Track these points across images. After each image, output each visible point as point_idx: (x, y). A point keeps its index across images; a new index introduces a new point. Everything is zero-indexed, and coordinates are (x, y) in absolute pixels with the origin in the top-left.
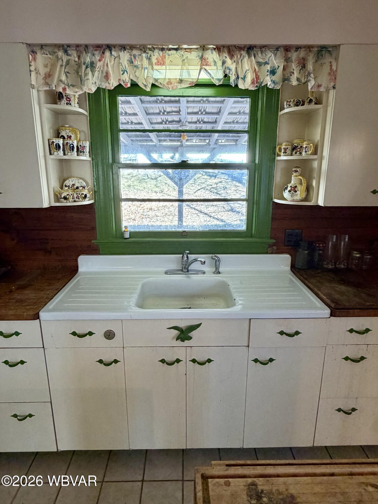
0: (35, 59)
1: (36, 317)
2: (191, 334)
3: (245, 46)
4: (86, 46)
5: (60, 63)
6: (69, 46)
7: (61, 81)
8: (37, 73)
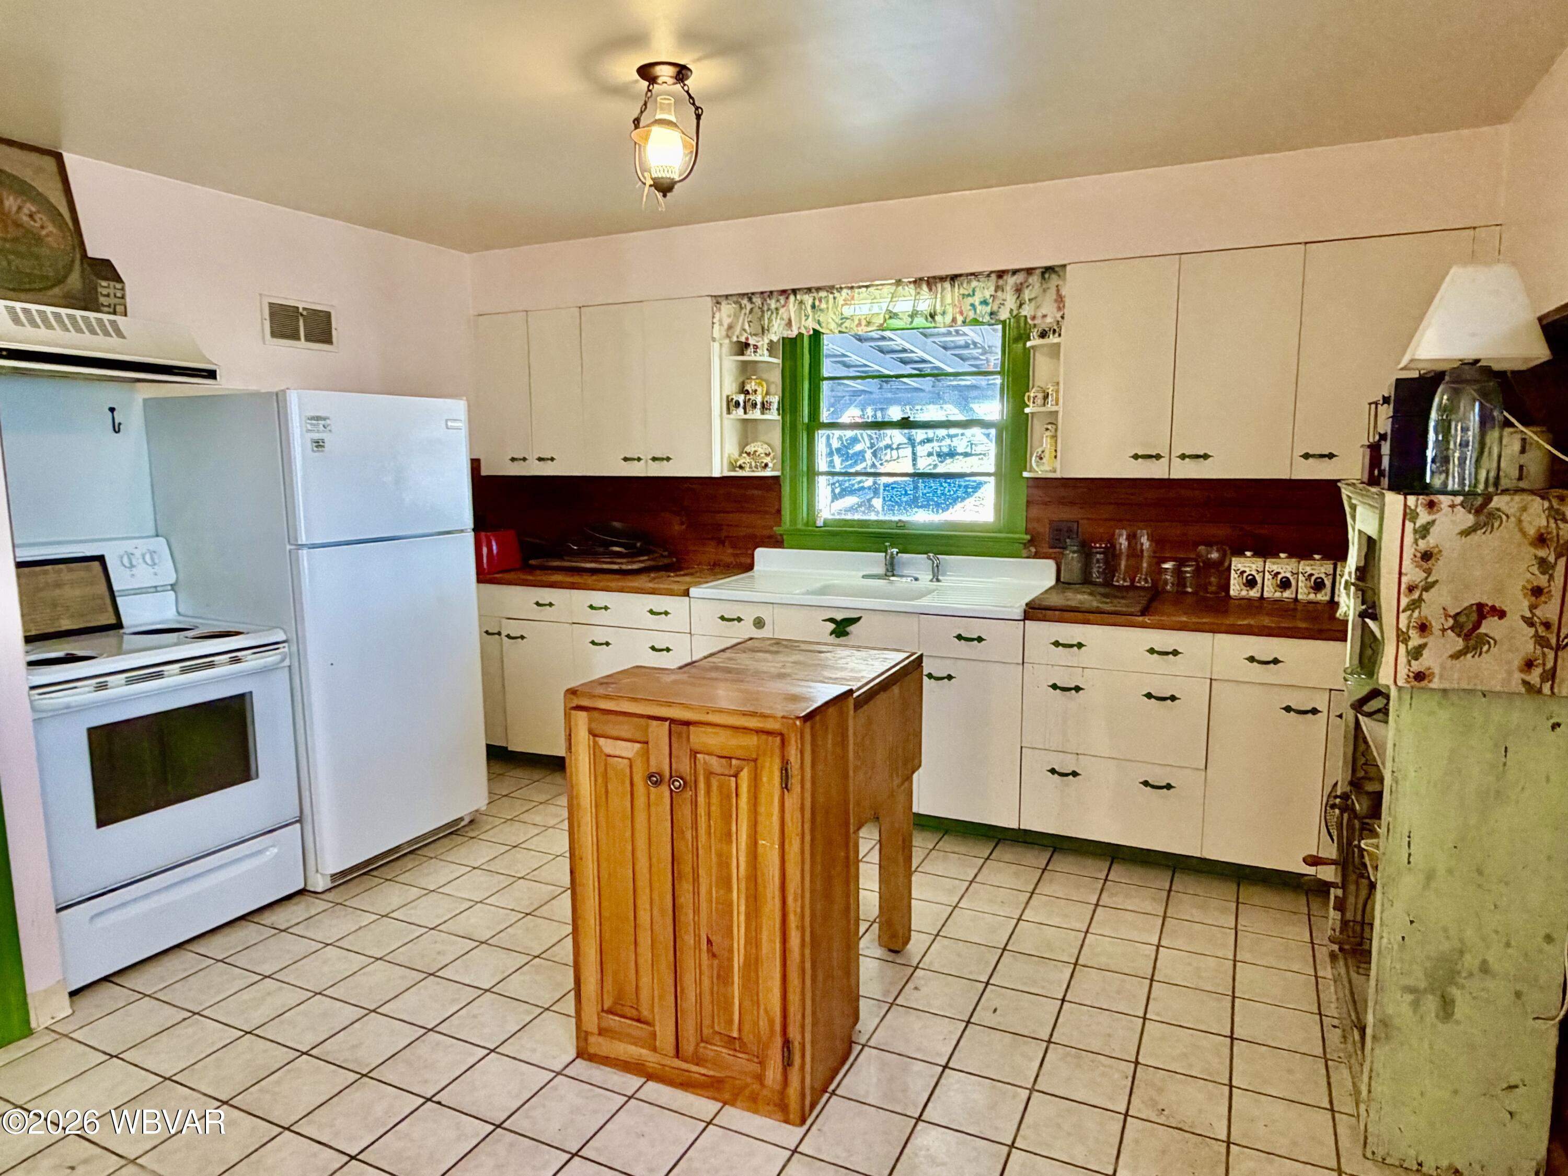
0: (720, 310)
1: (686, 593)
2: (848, 629)
3: (947, 276)
4: (771, 292)
5: (743, 311)
6: (753, 294)
7: (745, 330)
8: (721, 324)
